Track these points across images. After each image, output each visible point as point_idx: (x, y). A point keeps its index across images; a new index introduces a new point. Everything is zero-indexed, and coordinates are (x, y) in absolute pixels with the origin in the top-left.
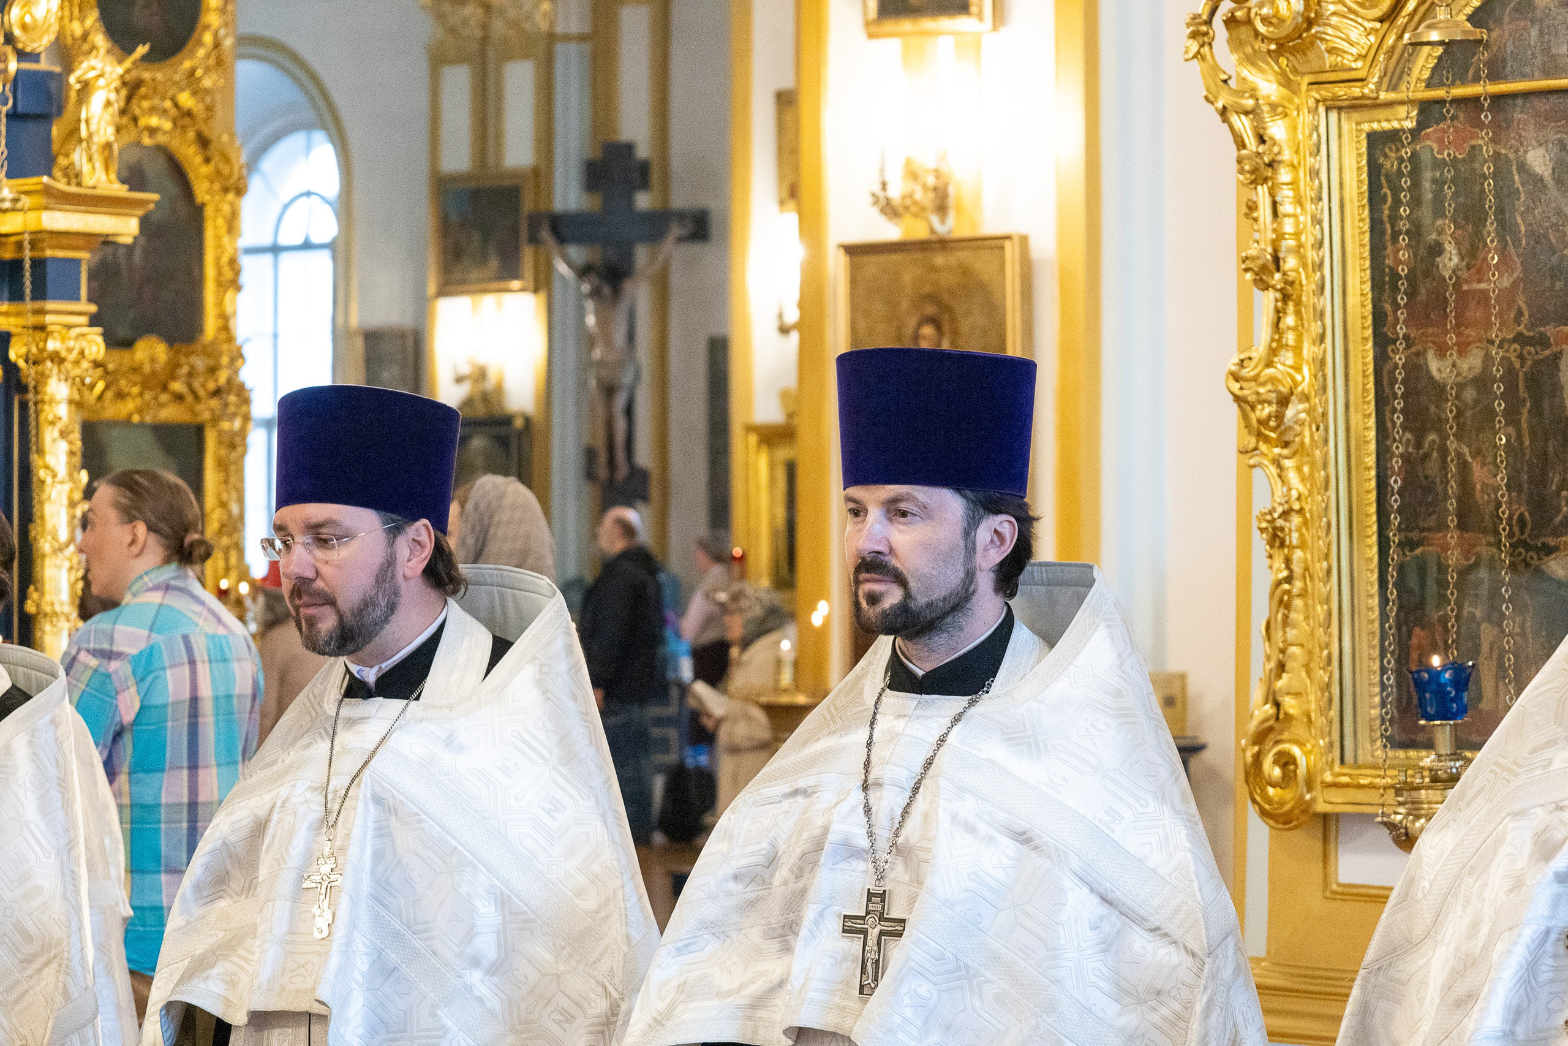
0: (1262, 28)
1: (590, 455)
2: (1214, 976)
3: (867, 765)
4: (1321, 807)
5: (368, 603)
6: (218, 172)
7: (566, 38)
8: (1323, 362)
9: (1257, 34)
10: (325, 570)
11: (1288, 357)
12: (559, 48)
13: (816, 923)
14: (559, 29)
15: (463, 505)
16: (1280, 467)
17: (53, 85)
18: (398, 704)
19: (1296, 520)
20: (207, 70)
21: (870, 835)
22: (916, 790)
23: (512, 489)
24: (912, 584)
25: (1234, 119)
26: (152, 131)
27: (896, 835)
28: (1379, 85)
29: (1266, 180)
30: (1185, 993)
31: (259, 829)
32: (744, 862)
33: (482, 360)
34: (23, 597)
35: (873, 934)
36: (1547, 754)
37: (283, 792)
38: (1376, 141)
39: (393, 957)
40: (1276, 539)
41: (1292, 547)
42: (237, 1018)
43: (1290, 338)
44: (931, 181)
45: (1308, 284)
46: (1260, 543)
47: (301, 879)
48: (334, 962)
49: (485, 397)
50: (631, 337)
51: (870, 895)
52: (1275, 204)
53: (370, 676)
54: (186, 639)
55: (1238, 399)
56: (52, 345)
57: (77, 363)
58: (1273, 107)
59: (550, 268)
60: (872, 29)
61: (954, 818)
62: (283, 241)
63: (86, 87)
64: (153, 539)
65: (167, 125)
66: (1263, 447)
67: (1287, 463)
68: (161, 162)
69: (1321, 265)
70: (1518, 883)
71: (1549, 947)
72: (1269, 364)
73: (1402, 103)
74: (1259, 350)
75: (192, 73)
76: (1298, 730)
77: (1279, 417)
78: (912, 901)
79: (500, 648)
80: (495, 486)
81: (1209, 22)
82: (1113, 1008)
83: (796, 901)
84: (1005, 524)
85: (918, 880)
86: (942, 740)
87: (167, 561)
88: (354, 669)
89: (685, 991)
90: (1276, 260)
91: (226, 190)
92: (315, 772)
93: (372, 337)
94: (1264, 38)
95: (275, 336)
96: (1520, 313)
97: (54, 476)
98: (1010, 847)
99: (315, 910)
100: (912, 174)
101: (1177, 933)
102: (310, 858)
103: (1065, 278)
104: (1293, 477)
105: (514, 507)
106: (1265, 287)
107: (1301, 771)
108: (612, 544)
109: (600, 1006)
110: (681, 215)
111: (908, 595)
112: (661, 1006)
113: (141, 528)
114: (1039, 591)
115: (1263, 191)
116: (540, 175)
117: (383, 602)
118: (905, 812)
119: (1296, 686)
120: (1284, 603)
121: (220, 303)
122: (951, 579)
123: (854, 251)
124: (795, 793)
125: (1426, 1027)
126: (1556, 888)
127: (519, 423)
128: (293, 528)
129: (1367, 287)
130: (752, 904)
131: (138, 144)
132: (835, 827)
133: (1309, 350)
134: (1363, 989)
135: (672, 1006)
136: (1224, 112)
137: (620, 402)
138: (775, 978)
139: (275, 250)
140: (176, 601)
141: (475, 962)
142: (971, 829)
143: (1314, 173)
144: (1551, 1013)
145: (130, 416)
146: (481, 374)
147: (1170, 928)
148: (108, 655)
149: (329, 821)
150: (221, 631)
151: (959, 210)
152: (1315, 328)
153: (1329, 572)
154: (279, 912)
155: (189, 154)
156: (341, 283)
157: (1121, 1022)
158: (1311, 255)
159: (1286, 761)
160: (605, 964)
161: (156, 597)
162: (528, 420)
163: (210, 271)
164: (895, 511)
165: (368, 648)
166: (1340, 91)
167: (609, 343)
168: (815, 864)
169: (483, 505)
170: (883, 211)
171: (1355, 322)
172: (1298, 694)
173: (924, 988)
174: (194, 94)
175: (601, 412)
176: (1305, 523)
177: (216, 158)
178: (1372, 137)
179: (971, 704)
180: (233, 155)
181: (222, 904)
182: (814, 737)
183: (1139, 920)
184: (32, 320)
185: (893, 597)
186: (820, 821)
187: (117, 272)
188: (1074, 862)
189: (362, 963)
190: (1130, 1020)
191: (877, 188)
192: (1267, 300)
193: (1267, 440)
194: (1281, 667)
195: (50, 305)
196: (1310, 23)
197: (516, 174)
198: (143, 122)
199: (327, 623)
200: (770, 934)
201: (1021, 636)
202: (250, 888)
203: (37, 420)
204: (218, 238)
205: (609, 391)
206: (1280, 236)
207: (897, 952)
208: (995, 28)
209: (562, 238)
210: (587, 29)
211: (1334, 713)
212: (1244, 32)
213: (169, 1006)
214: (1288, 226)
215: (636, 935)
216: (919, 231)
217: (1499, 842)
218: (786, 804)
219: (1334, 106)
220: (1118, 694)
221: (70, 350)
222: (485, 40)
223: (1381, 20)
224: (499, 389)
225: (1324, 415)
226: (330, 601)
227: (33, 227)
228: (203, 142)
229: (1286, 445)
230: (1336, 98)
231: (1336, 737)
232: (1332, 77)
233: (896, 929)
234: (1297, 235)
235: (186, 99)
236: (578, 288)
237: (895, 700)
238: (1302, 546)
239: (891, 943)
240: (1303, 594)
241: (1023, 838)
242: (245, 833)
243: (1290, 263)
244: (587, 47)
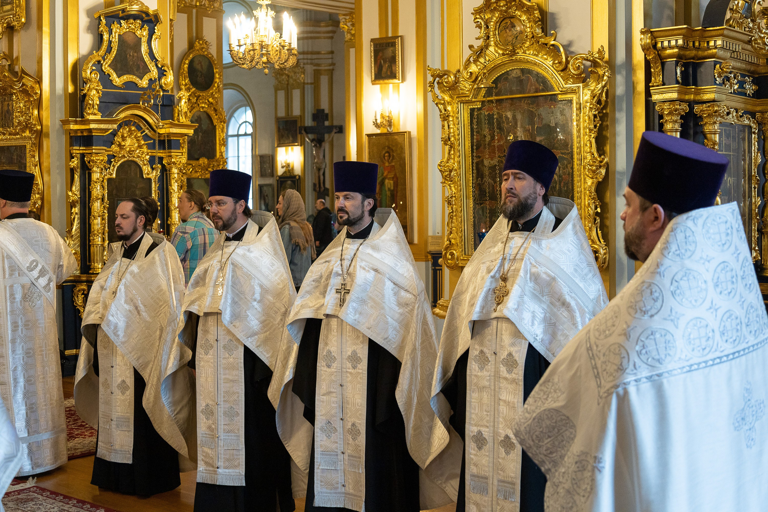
0: (445, 84)
1: (315, 185)
2: (419, 300)
3: (342, 255)
4: (460, 265)
5: (230, 219)
6: (219, 118)
7: (308, 83)
8: (460, 162)
9: (444, 86)
10: (220, 211)
11: (452, 161)
12: (306, 86)
13: (330, 291)
14: (306, 81)
15: (283, 196)
16: (450, 186)
17: (172, 98)
18: (237, 242)
19: (454, 199)
20: (216, 93)
21: (342, 271)
22: (352, 261)
23: (295, 192)
24: (350, 214)
25: (439, 106)
26: (203, 108)
27: (348, 270)
28: (472, 97)
29: (446, 120)
30: (413, 304)
31: (206, 271)
32: (315, 277)
33: (288, 162)
34: (167, 220)
35: (343, 293)
36: (490, 250)
37: (211, 263)
38: (472, 110)
39: (236, 299)
40: (449, 203)
41: (453, 205)
42: (201, 314)
43: (452, 156)
44: (387, 119)
45: (456, 144)
46: (446, 204)
47: (216, 282)
48: (223, 301)
49: (289, 171)
50: (324, 156)
51: (342, 284)
52: (449, 126)
53: (231, 236)
54: (203, 229)
55: (441, 171)
56: (173, 160)
57: (179, 164)
58: (448, 103)
59: (304, 140)
60: (373, 82)
61: (360, 266)
62: (240, 133)
63: (180, 99)
64: (196, 206)
65: (207, 106)
66: (446, 182)
67: (452, 185)
68: (205, 115)
69: (459, 139)
70: (483, 279)
71: (490, 293)
72: (448, 163)
73: (478, 101)
74: (445, 160)
75: (212, 93)
76: (455, 247)
77: (450, 175)
78: (351, 285)
79: (260, 229)
80: (291, 192)
81: (433, 83)
82: (397, 308)
83: (326, 286)
84: (371, 201)
85: (353, 281)
86: (358, 249)
87: (199, 211)
88: (227, 234)
89: (303, 307)
90: (449, 139)
91: (221, 122)
92: (218, 258)
93: (262, 157)
94: (446, 87)
95: (238, 157)
96: (505, 150)
97: (174, 191)
98: (373, 273)
99: (219, 289)
100: (383, 117)
101: (411, 291)
102: (217, 277)
103: (419, 141)
104: (453, 188)
105: (296, 197)
106: (447, 145)
107: (456, 257)
108: (320, 207)
109: (283, 310)
110: (336, 127)
111: (349, 217)
112: (297, 310)
113: (193, 203)
114: (380, 215)
115: (446, 123)
116: (302, 117)
117: (233, 218)
118: (350, 266)
119: (454, 237)
120: (451, 218)
121: (220, 149)
122: (359, 212)
123: (369, 136)
124: (326, 262)
125: (466, 311)
126: (491, 279)
127: (297, 177)
128: (213, 202)
129: (470, 144)
130: (317, 287)
131: (200, 111)
132: (334, 269)
133: (456, 159)
134: (452, 303)
135: (299, 310)
136: (437, 104)
137: (322, 172)
138: (322, 303)
139: (238, 136)
140: (201, 220)
141: (255, 300)
142: (364, 269)
143: (457, 118)
144: (491, 307)
145: (199, 176)
146: (288, 165)
147: (409, 290)
148: (185, 233)
149: (221, 269)
150: (211, 227)
151: (394, 125)
152: (458, 154)
153: (461, 210)
154: (211, 290)
155: (212, 113)
156: (254, 144)
157: (399, 311)
158: (457, 137)
159: (452, 254)
160: (285, 300)
161: (196, 219)
162: (299, 176)
163: (218, 142)
164: (346, 198)
165: (230, 229)
166: (463, 99)
167: (319, 158)
168: (330, 277)
169: (288, 197)
170: (376, 126)
171: (467, 153)
172: (455, 239)
173: (354, 305)
174: (213, 99)
175: (317, 175)
176: (456, 199)
177: (219, 114)
178: (471, 109)
179: (364, 241)
180: (223, 114)
181: (198, 288)
182: (330, 249)
183: (403, 288)
184: (168, 154)
185: (346, 217)
186: (331, 268)
187: (195, 142)
188: (387, 276)
189: (229, 301)
190: (401, 311)
191: (374, 121)
192: (447, 148)
193: (447, 180)
194: (451, 233)
195: (172, 151)
196: (456, 83)
197: (296, 117)
198: (200, 105)
199: (220, 223)
200: (320, 294)
201: (375, 225)
202: (204, 285)
203: (170, 178)
204: (219, 133)
205: (319, 169)
206: (450, 133)
207: (348, 297)
208: (402, 82)
209: (307, 133)
210: (313, 81)
211: (463, 243)
212: (441, 85)
213: (185, 312)
214: (452, 131)
215: (291, 293)
216: (385, 131)
217: (480, 269)
218: (324, 264)
219: (462, 102)
220: (397, 238)
221: (177, 161)
222: (288, 84)
223: (473, 82)
224: (293, 169)
225: (460, 174)
226: (221, 218)
227: (168, 132)
228: (215, 110)
229: (451, 181)
230: (462, 100)
231: (463, 248)
232: (462, 95)
233: (348, 292)
234: (454, 132)
235: (211, 100)
236: (311, 145)
237: (347, 240)
238: (455, 205)
239: (347, 295)
240: (456, 216)
241: (376, 270)
242: (203, 272)
243: (452, 139)
244: (313, 86)
